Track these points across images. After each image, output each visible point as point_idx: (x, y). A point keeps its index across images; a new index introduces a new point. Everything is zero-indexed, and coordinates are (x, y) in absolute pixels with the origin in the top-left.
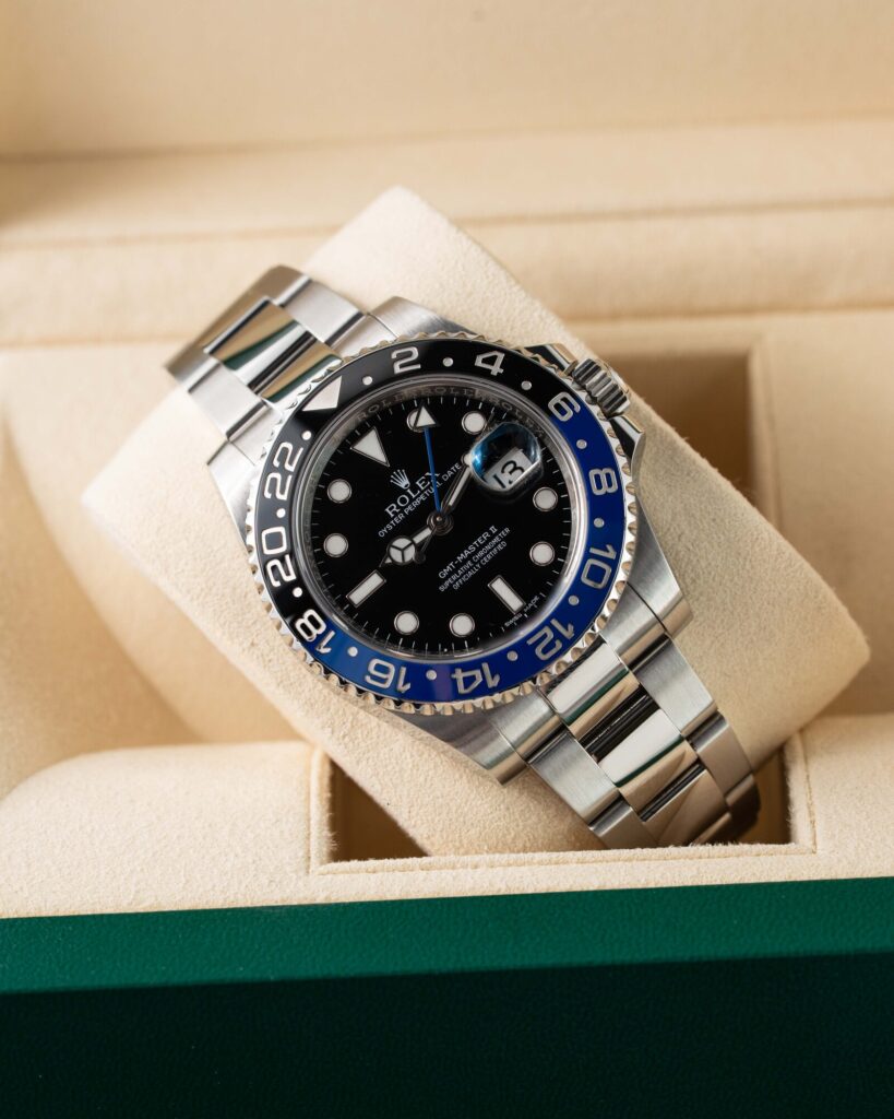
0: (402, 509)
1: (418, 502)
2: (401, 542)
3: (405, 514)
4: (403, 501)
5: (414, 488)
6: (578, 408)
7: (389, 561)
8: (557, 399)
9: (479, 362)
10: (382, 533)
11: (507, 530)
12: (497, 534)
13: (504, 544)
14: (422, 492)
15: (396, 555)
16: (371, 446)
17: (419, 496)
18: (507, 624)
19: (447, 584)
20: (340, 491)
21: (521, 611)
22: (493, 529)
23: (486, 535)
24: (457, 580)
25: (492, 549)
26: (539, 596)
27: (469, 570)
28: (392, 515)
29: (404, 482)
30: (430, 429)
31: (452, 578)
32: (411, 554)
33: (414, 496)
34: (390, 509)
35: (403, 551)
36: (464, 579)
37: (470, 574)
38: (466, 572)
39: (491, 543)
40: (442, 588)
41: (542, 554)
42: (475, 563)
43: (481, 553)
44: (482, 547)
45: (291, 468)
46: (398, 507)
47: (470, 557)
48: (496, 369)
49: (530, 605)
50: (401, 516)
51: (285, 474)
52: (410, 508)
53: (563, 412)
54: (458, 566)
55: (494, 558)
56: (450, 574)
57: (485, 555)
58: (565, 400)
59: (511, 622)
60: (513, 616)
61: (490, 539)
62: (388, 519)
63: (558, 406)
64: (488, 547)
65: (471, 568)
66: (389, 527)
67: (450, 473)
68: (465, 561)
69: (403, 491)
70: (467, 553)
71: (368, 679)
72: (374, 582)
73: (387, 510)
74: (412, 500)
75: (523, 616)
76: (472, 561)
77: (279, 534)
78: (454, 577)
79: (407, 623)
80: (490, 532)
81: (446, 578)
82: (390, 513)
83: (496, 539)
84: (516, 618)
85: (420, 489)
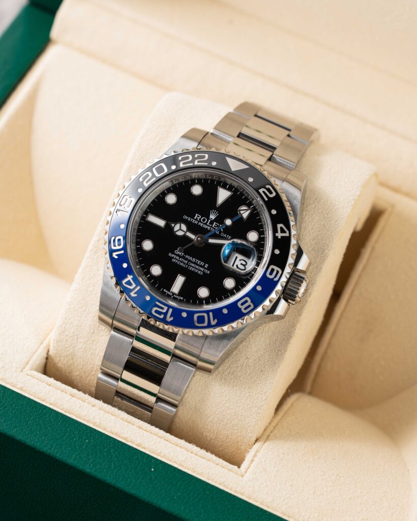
0: (200, 221)
1: (206, 227)
2: (184, 227)
3: (198, 223)
4: (204, 220)
5: (212, 223)
6: (276, 279)
7: (173, 225)
8: (276, 268)
9: (279, 226)
10: (185, 217)
11: (209, 272)
12: (205, 268)
13: (202, 273)
14: (211, 227)
15: (177, 227)
16: (223, 195)
17: (209, 226)
18: (165, 290)
19: (173, 255)
20: (197, 190)
21: (174, 294)
22: (207, 266)
23: (202, 264)
24: (176, 259)
25: (197, 269)
26: (184, 299)
27: (183, 263)
28: (195, 218)
29: (212, 217)
30: (242, 218)
31: (177, 256)
32: (180, 233)
33: (208, 224)
34: (198, 216)
35: (180, 229)
36: (178, 262)
37: (182, 264)
38: (182, 262)
39: (199, 267)
40: (170, 254)
41: (203, 292)
42: (187, 264)
43: (193, 265)
44: (197, 264)
45: (196, 163)
46: (200, 219)
47: (189, 261)
48: (279, 235)
49: (178, 297)
50: (196, 222)
51: (193, 161)
52: (202, 224)
53: (271, 274)
54: (183, 257)
55: (193, 272)
56: (178, 255)
57: (193, 267)
58: (278, 272)
59: (167, 291)
60: (169, 291)
61: (201, 266)
62: (193, 217)
63: (273, 270)
64: (197, 267)
65: (185, 263)
66: (189, 219)
67: (225, 236)
68: (186, 259)
69: (208, 219)
70: (191, 258)
71: (113, 238)
72: (161, 223)
73: (197, 215)
74: (206, 224)
75: (171, 296)
76: (188, 263)
77: (164, 170)
78: (177, 258)
79: (148, 245)
80: (204, 265)
81: (175, 254)
82: (196, 217)
83: (202, 269)
84: (169, 293)
85: (212, 225)
